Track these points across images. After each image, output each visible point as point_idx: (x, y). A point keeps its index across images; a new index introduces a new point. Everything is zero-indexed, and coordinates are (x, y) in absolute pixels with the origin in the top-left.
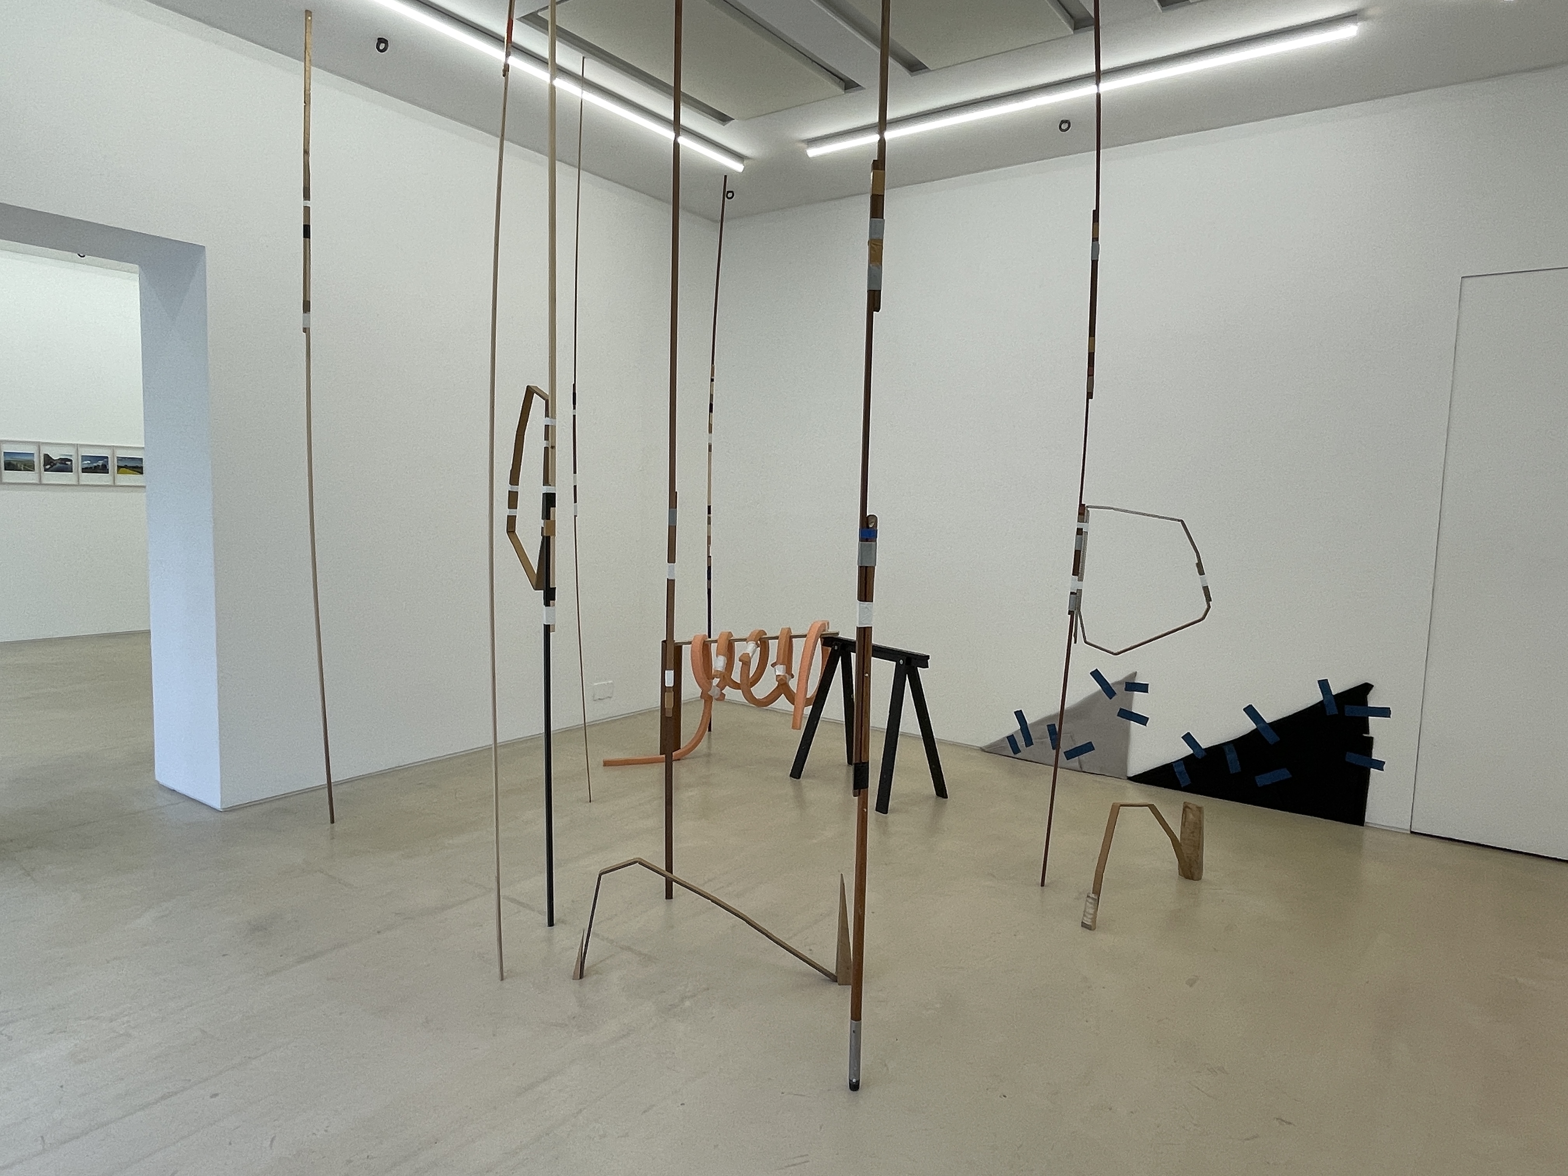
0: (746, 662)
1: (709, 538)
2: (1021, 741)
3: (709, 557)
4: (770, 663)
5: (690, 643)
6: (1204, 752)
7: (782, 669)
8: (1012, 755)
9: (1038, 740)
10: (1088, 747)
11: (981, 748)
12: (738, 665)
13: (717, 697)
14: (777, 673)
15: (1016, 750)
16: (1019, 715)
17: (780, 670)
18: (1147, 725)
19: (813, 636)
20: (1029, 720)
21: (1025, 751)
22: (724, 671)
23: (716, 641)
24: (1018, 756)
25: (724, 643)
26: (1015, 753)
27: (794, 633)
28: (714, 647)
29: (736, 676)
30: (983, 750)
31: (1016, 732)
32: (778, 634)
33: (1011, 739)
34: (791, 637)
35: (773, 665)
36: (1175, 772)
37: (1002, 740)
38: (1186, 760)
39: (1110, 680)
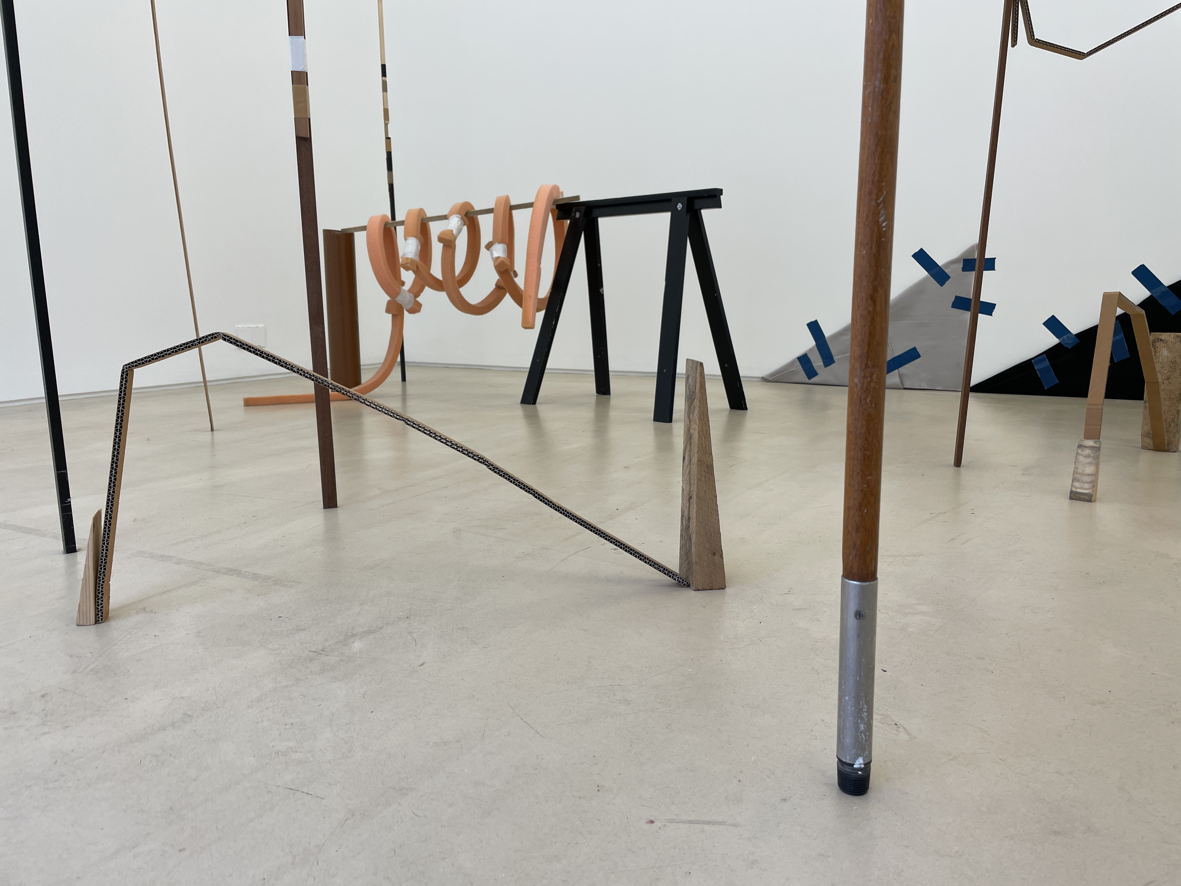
0: (448, 243)
1: (386, 112)
2: (817, 362)
3: (388, 139)
4: (484, 241)
5: (363, 228)
6: (1075, 336)
7: (502, 249)
8: (806, 380)
9: (840, 356)
10: (912, 355)
11: (763, 378)
12: (437, 249)
13: (409, 306)
14: (496, 255)
15: (811, 372)
16: (814, 328)
17: (499, 251)
18: (993, 315)
19: (542, 206)
20: (827, 332)
21: (824, 373)
22: (417, 259)
23: (402, 223)
24: (815, 380)
25: (414, 223)
26: (809, 379)
27: (513, 203)
28: (400, 230)
29: (436, 270)
30: (765, 380)
31: (811, 350)
32: (492, 205)
33: (804, 360)
34: (513, 208)
35: (489, 246)
36: (1035, 371)
37: (792, 364)
38: (1051, 353)
39: (940, 260)
